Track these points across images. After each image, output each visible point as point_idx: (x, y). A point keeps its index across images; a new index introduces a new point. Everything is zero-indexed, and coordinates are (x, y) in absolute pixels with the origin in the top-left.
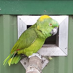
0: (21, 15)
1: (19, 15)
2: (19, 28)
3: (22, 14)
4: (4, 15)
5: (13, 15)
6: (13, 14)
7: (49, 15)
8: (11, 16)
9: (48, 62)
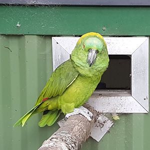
0: (59, 36)
1: (55, 36)
2: (56, 60)
3: (60, 33)
4: (26, 36)
5: (43, 36)
6: (44, 34)
7: (112, 36)
8: (40, 38)
9: (112, 124)
